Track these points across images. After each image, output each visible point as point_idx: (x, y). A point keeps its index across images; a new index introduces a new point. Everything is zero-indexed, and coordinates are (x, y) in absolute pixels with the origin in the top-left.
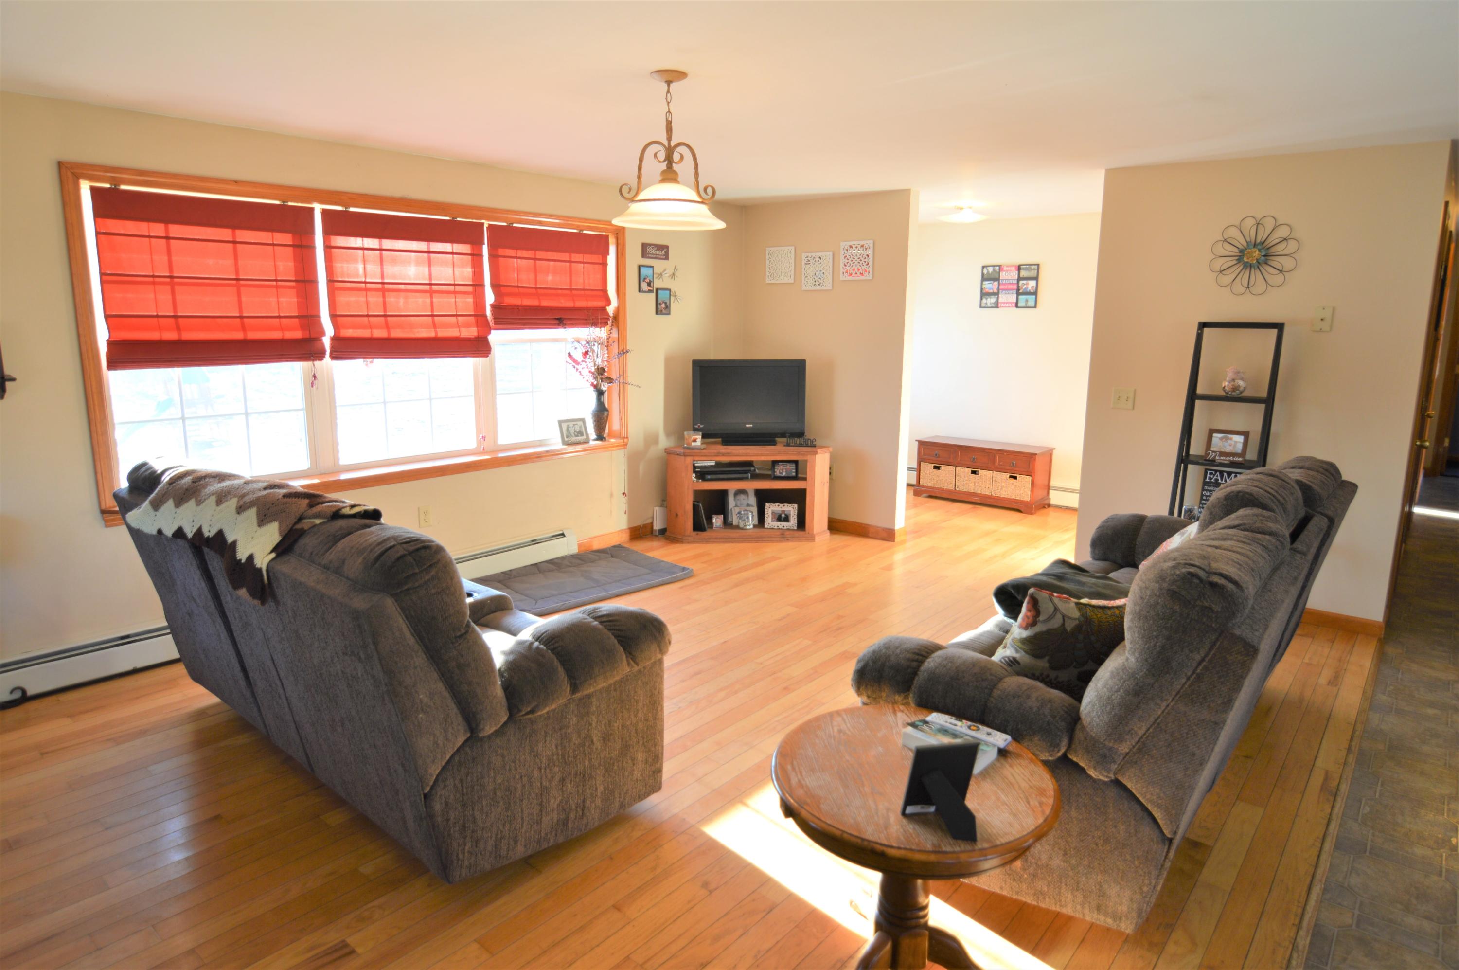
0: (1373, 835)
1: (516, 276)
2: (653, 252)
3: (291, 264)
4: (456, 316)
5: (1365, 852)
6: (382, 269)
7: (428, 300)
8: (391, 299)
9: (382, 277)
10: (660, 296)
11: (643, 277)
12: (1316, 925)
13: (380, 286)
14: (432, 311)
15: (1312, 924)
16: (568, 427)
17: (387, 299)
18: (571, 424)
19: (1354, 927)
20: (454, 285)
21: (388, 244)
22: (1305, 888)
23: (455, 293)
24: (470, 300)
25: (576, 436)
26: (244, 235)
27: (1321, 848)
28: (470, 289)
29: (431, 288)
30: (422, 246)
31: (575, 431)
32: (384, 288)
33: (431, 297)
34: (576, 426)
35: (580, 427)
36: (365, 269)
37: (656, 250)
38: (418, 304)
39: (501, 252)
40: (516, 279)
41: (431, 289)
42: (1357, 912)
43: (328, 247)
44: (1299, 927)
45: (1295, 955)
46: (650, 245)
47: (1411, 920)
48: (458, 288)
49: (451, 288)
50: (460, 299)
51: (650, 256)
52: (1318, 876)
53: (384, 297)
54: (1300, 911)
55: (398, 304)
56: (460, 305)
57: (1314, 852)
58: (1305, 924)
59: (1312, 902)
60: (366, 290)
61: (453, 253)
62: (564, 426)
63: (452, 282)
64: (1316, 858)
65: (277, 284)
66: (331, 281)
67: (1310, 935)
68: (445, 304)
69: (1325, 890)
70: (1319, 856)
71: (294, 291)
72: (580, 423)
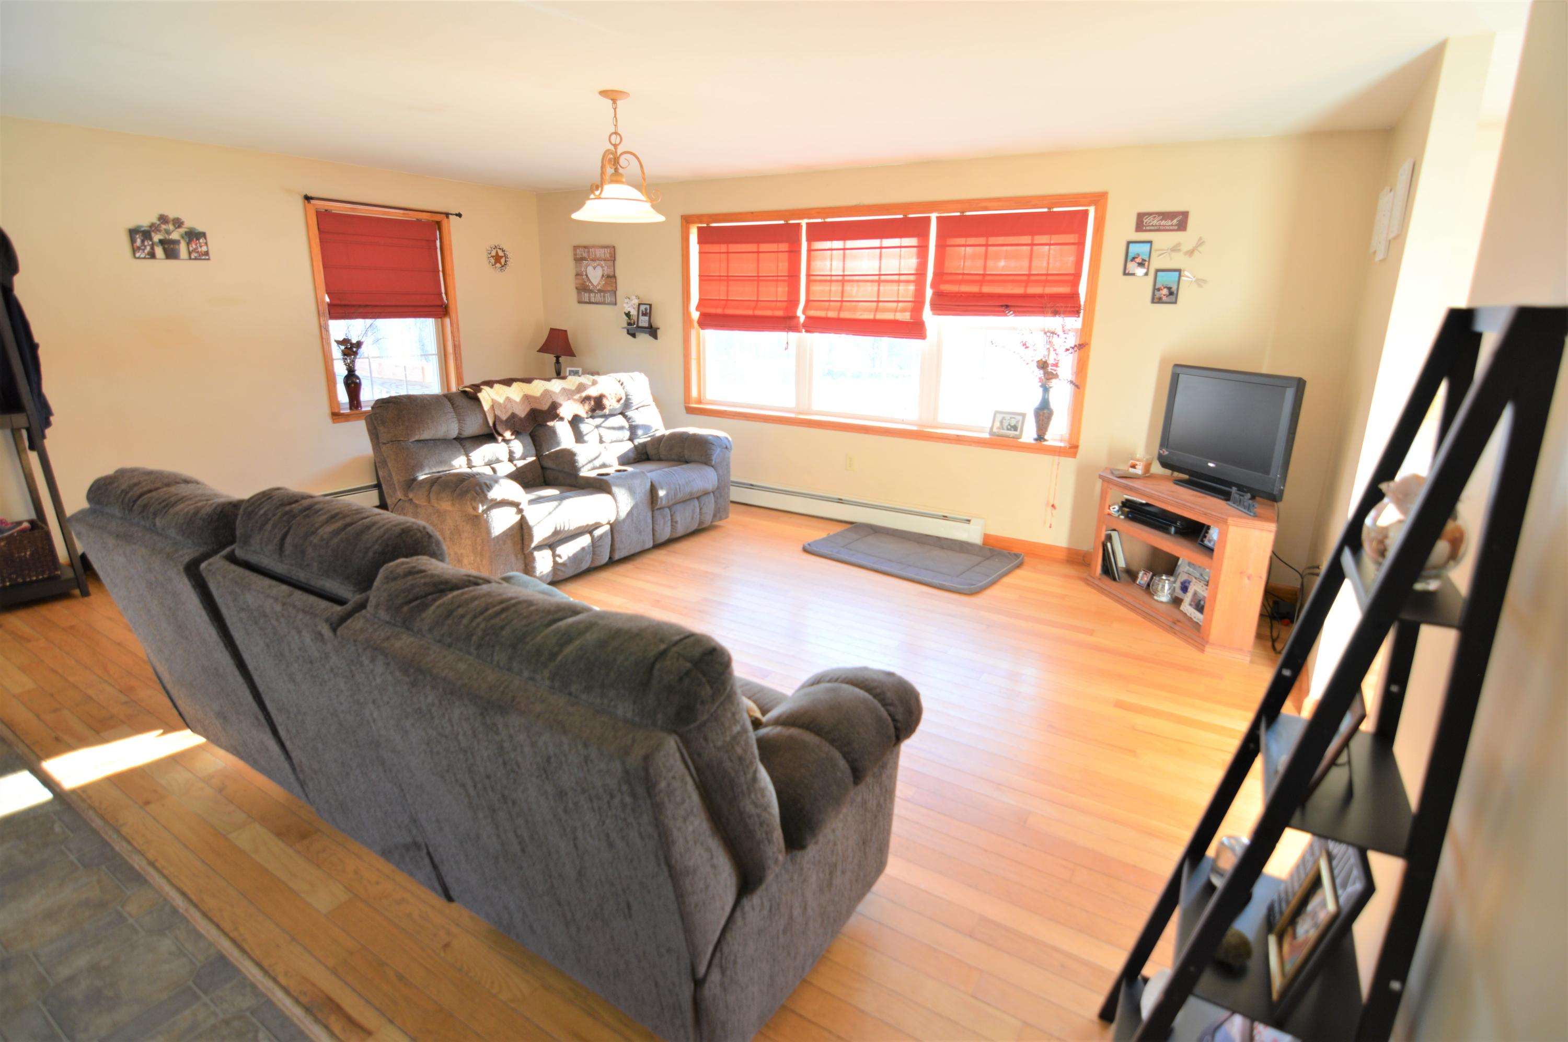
0: (215, 1014)
1: (962, 263)
2: (1155, 222)
3: (786, 264)
4: (898, 302)
5: (195, 983)
6: (844, 264)
7: (876, 288)
8: (848, 287)
9: (844, 271)
10: (1159, 279)
11: (1131, 256)
12: (146, 881)
13: (840, 278)
14: (878, 297)
15: (148, 878)
16: (1003, 418)
17: (845, 288)
18: (1008, 417)
19: (119, 908)
20: (900, 275)
21: (850, 244)
22: (185, 889)
23: (899, 281)
24: (912, 287)
25: (1008, 429)
26: (764, 247)
27: (226, 934)
28: (912, 278)
29: (879, 278)
30: (875, 243)
31: (1009, 425)
32: (844, 280)
33: (879, 286)
34: (1013, 419)
35: (1018, 422)
36: (831, 265)
37: (1161, 220)
38: (867, 292)
39: (951, 241)
40: (962, 266)
41: (879, 280)
42: (131, 921)
43: (810, 251)
44: (152, 864)
45: (129, 848)
46: (1150, 214)
47: (82, 961)
48: (903, 278)
49: (896, 278)
50: (902, 287)
51: (1148, 228)
52: (192, 910)
53: (843, 286)
54: (166, 872)
55: (854, 292)
56: (901, 292)
57: (227, 926)
58: (151, 870)
59: (167, 888)
60: (831, 281)
61: (901, 247)
62: (999, 417)
63: (897, 272)
64: (215, 919)
65: (776, 279)
66: (808, 275)
67: (140, 870)
68: (889, 292)
69: (175, 911)
70: (218, 926)
71: (786, 284)
72: (1020, 418)
